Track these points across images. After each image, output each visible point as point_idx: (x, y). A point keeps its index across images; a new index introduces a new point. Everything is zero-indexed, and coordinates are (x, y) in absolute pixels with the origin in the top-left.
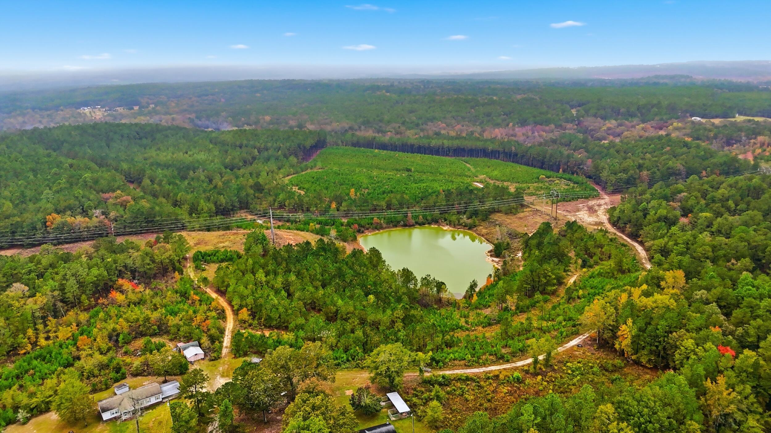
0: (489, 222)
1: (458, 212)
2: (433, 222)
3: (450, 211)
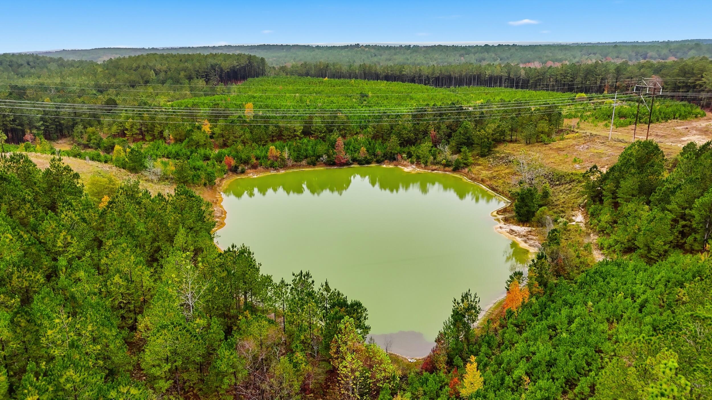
0: (494, 158)
1: (435, 144)
2: (386, 159)
3: (419, 141)
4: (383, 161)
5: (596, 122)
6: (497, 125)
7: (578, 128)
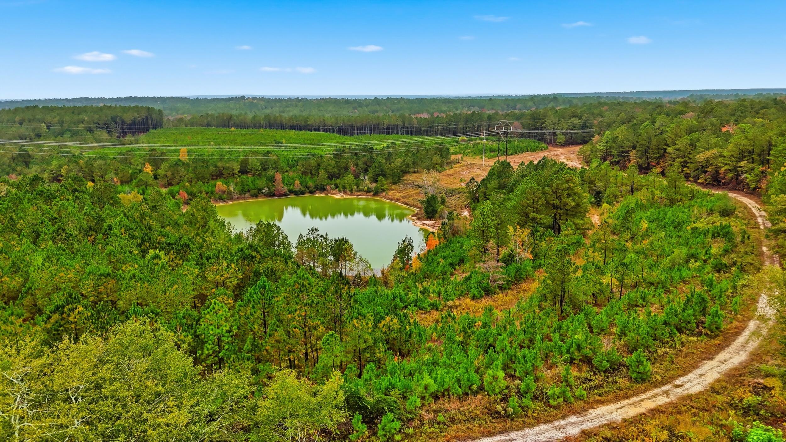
0: (403, 184)
1: (357, 176)
2: (317, 190)
3: (342, 175)
4: (315, 192)
5: (474, 156)
6: (402, 159)
7: (462, 160)
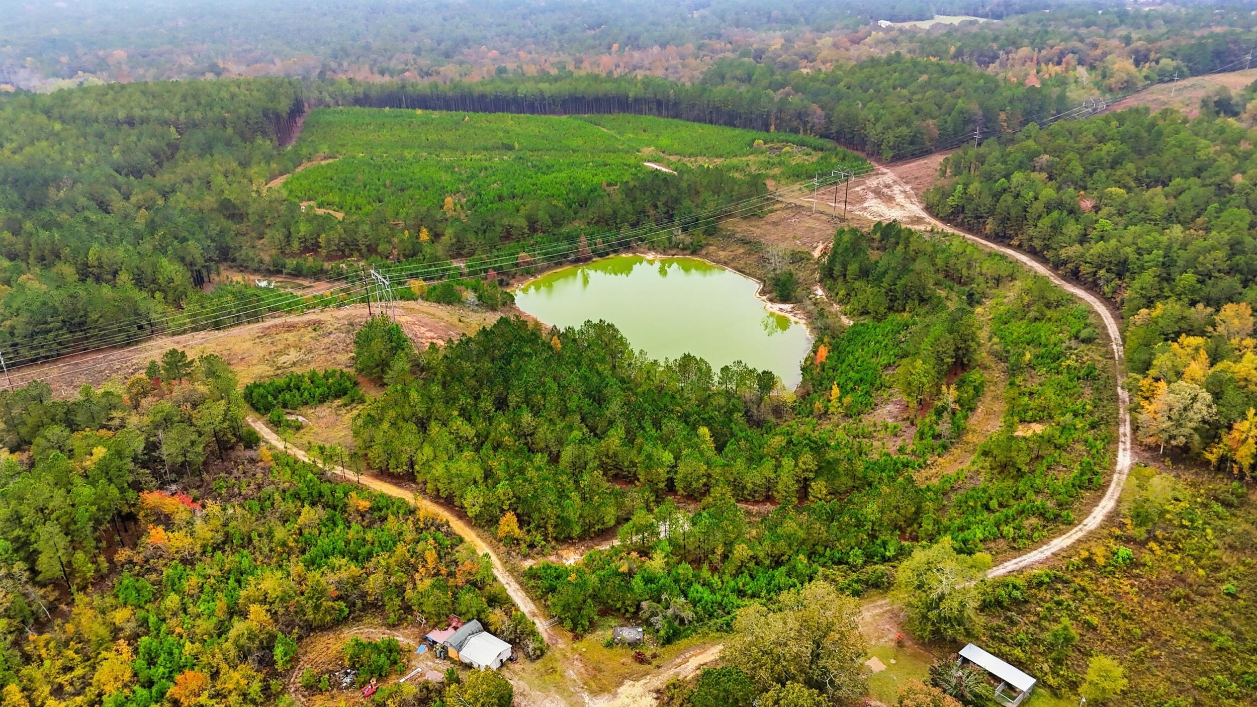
0: (724, 237)
2: (621, 247)
4: (619, 250)
